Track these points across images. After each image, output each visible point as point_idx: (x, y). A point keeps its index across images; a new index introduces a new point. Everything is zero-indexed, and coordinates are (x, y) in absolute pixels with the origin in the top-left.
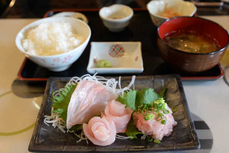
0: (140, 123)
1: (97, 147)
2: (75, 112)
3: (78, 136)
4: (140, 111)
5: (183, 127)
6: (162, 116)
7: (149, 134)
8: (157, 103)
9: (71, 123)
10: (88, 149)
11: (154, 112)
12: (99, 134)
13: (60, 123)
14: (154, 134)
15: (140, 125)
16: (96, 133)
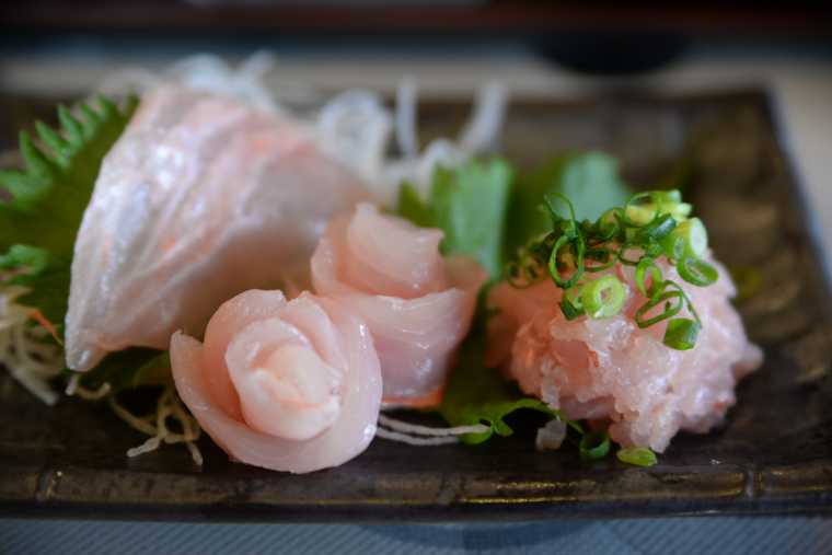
0: (531, 341)
1: (259, 483)
2: (125, 269)
3: (139, 423)
4: (531, 270)
5: (802, 378)
6: (674, 301)
7: (590, 414)
8: (642, 214)
9: (92, 337)
10: (200, 491)
11: (623, 267)
12: (271, 393)
13: (23, 346)
14: (618, 408)
15: (531, 354)
16: (253, 384)
